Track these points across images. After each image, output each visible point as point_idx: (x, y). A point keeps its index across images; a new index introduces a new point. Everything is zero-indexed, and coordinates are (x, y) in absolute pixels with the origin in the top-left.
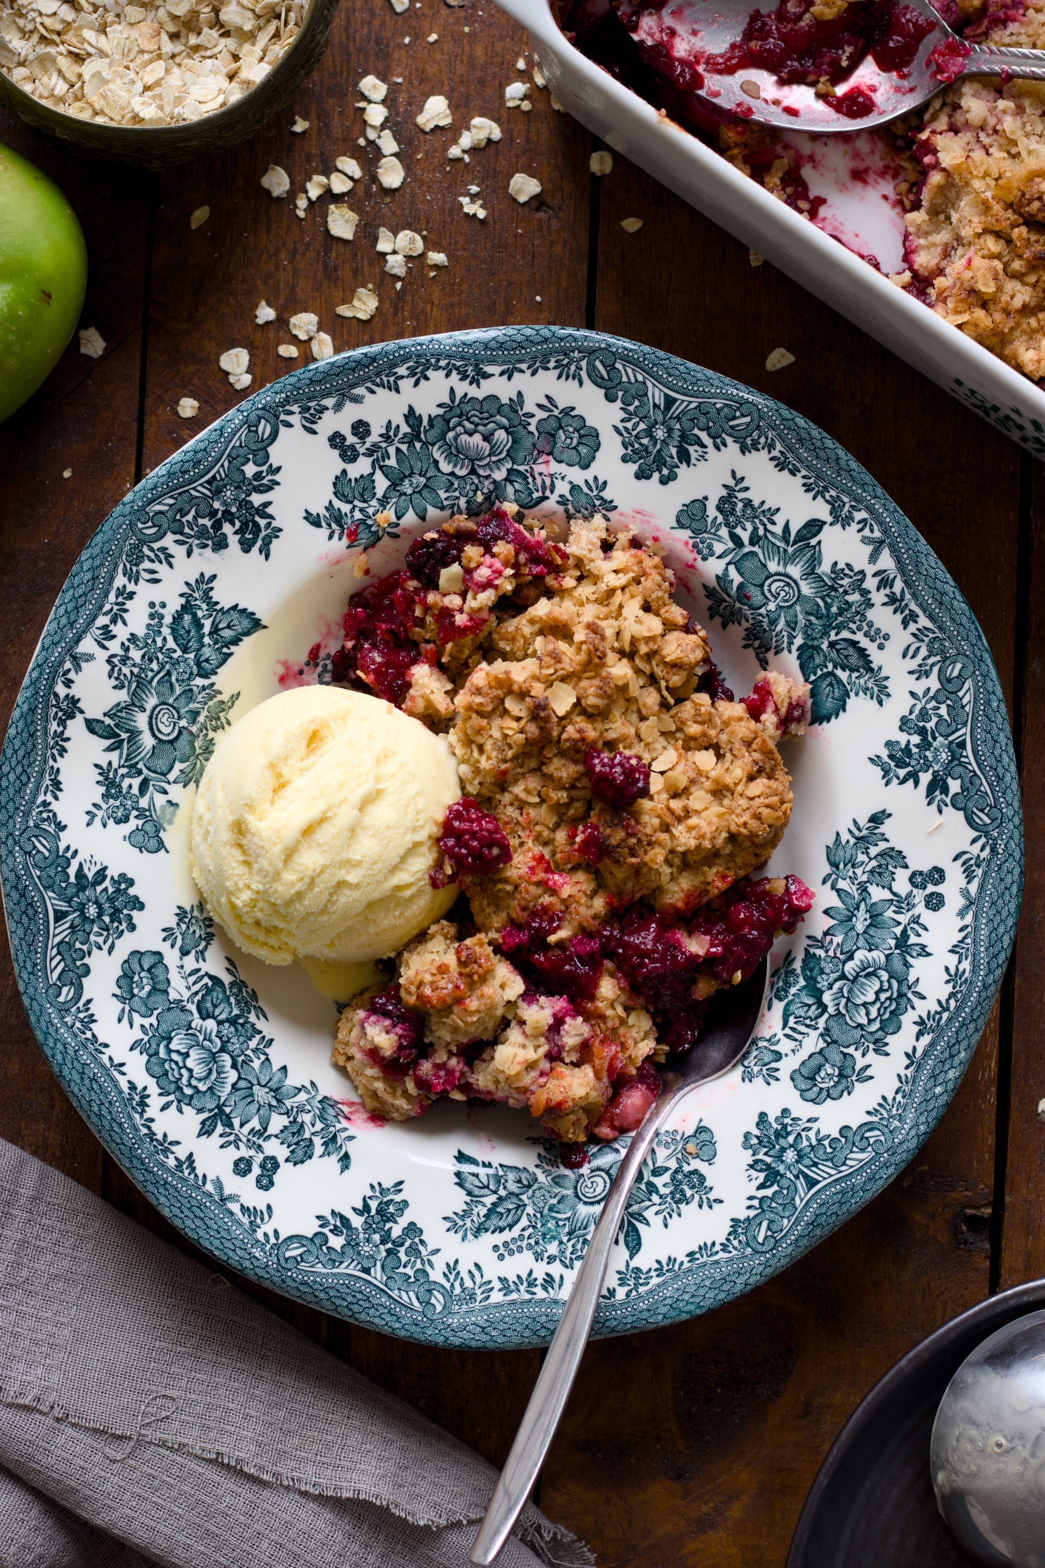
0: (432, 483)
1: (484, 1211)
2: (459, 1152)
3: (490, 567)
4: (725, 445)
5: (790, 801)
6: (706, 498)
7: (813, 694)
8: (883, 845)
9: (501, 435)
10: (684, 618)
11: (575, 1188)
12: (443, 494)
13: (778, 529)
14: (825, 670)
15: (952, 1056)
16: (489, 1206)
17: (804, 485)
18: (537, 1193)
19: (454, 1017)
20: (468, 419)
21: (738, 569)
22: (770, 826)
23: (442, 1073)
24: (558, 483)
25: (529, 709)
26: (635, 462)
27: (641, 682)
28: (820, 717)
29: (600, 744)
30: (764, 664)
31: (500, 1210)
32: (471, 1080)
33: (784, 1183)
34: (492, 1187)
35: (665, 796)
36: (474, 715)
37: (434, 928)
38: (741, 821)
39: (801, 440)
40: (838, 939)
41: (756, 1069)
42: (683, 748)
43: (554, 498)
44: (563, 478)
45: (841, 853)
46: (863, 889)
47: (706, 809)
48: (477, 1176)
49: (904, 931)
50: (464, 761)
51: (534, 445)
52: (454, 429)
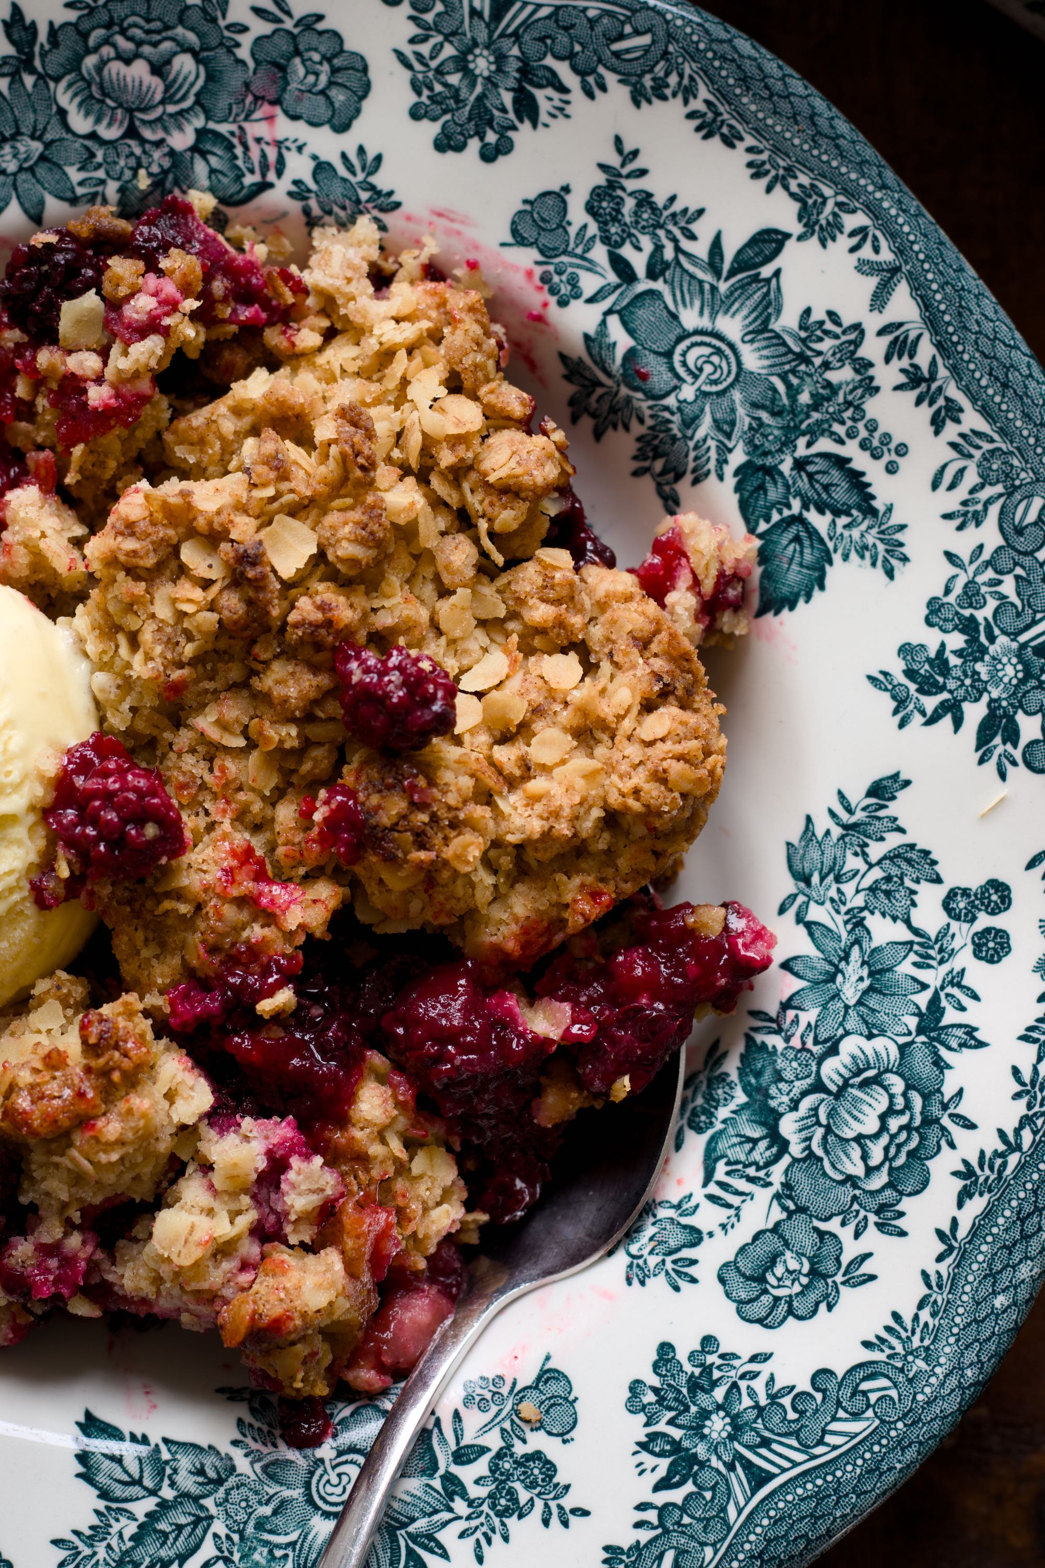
0: (53, 154)
1: (131, 1529)
2: (88, 1415)
3: (155, 294)
4: (603, 88)
5: (720, 752)
6: (566, 189)
7: (764, 556)
8: (893, 840)
9: (184, 64)
10: (523, 404)
11: (308, 1485)
12: (75, 175)
13: (700, 249)
14: (786, 513)
15: (1026, 1237)
16: (142, 1519)
17: (750, 165)
18: (235, 1496)
19: (74, 1153)
20: (123, 32)
21: (625, 323)
22: (684, 796)
23: (53, 1263)
24: (291, 158)
25: (226, 563)
26: (434, 119)
27: (442, 523)
28: (777, 599)
29: (362, 636)
30: (671, 504)
31: (163, 1526)
32: (110, 1278)
33: (706, 1477)
34: (148, 1483)
35: (484, 738)
36: (121, 575)
37: (42, 986)
38: (627, 786)
39: (744, 80)
40: (809, 1016)
41: (653, 1261)
42: (520, 649)
43: (283, 186)
44: (300, 149)
45: (814, 854)
46: (857, 922)
47: (563, 762)
48: (118, 1460)
49: (934, 1002)
50: (103, 666)
51: (247, 85)
52: (96, 49)
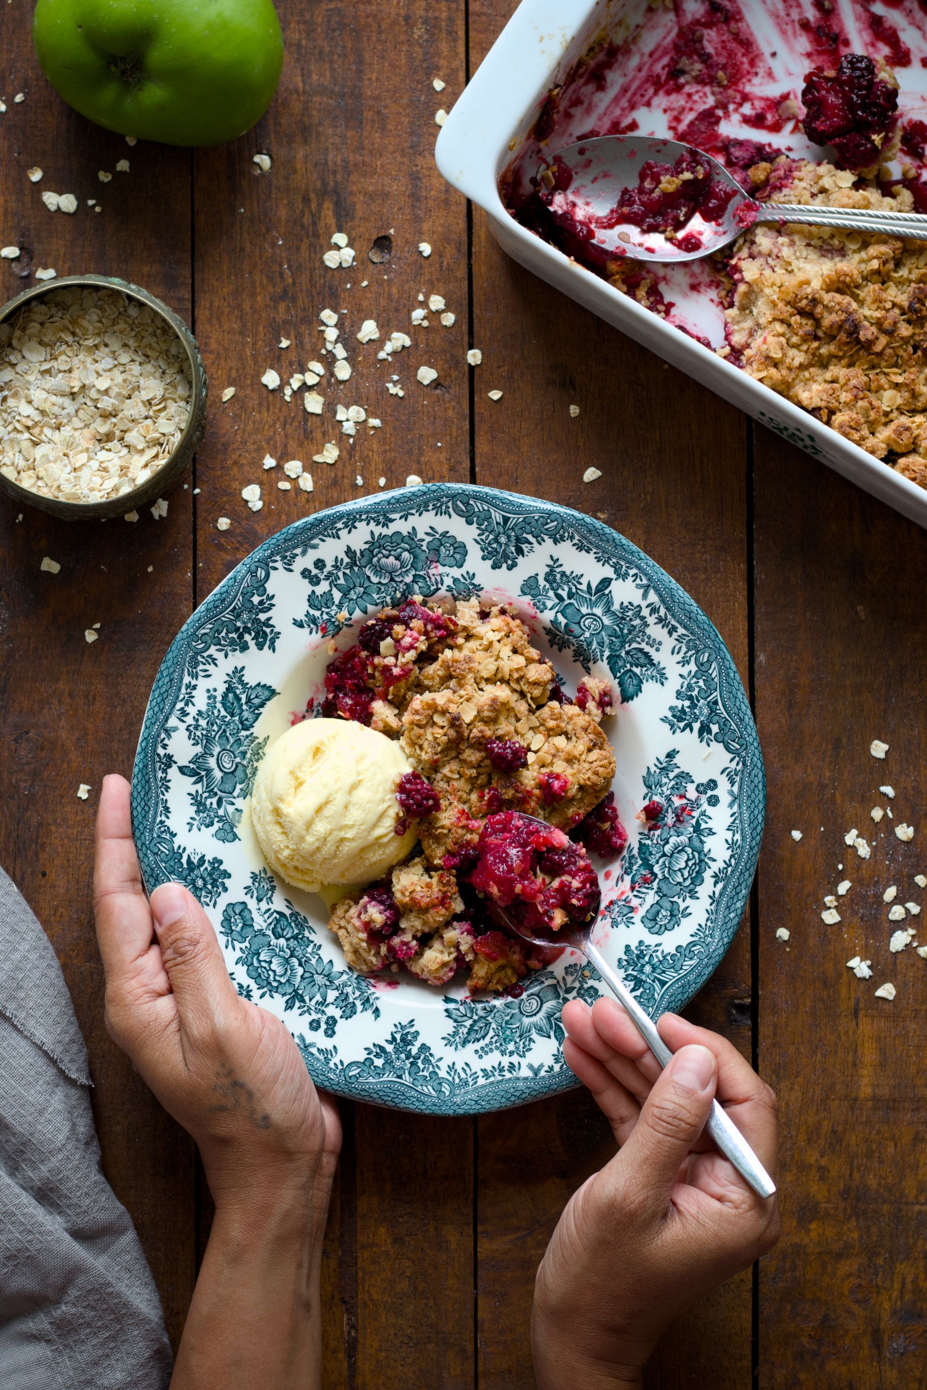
0: (368, 590)
1: (466, 1030)
2: (445, 998)
3: (411, 636)
4: (544, 541)
5: (614, 761)
6: (537, 575)
7: (621, 684)
8: (677, 771)
9: (406, 555)
10: (538, 655)
11: (520, 1008)
12: (376, 596)
13: (584, 587)
14: (626, 669)
15: (738, 894)
16: (469, 1027)
17: (596, 558)
18: (497, 1015)
20: (384, 548)
21: (563, 615)
22: (604, 778)
24: (445, 579)
25: (449, 720)
26: (490, 559)
27: (516, 696)
28: (626, 698)
29: (493, 739)
30: (588, 670)
31: (476, 1028)
33: (647, 985)
34: (469, 1015)
36: (414, 728)
38: (586, 777)
39: (590, 531)
40: (658, 832)
41: (620, 919)
42: (546, 736)
43: (444, 588)
44: (448, 575)
45: (652, 779)
46: (669, 799)
48: (458, 1010)
49: (698, 822)
50: (412, 755)
51: (427, 558)
52: (377, 555)
